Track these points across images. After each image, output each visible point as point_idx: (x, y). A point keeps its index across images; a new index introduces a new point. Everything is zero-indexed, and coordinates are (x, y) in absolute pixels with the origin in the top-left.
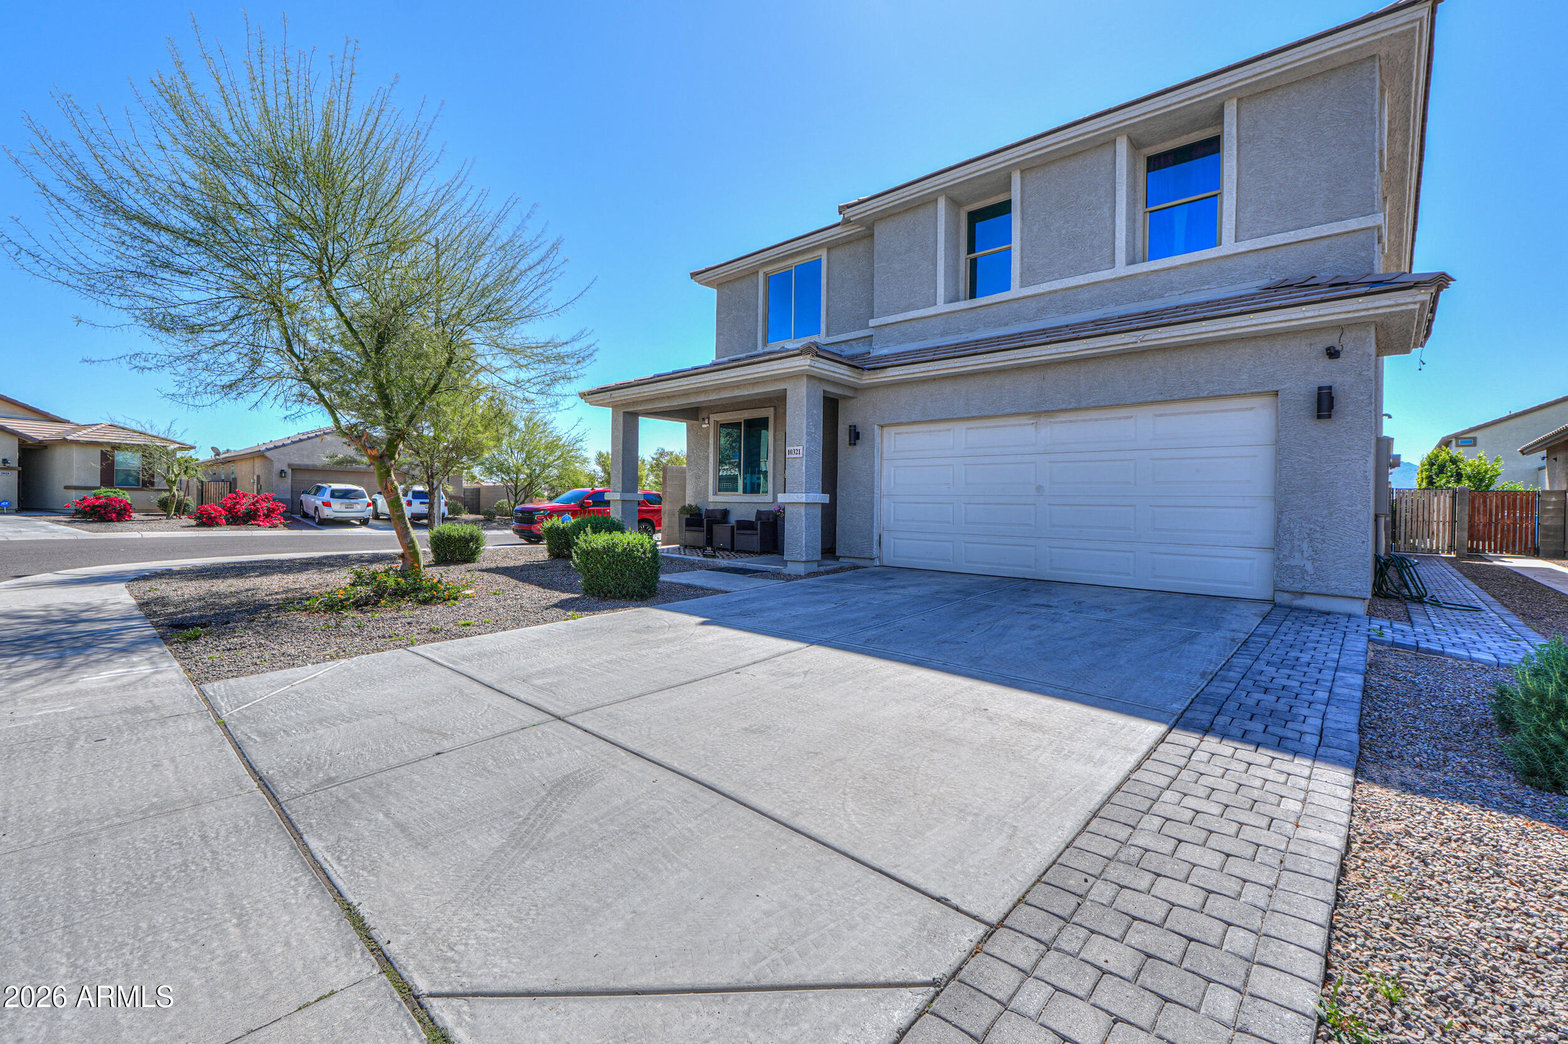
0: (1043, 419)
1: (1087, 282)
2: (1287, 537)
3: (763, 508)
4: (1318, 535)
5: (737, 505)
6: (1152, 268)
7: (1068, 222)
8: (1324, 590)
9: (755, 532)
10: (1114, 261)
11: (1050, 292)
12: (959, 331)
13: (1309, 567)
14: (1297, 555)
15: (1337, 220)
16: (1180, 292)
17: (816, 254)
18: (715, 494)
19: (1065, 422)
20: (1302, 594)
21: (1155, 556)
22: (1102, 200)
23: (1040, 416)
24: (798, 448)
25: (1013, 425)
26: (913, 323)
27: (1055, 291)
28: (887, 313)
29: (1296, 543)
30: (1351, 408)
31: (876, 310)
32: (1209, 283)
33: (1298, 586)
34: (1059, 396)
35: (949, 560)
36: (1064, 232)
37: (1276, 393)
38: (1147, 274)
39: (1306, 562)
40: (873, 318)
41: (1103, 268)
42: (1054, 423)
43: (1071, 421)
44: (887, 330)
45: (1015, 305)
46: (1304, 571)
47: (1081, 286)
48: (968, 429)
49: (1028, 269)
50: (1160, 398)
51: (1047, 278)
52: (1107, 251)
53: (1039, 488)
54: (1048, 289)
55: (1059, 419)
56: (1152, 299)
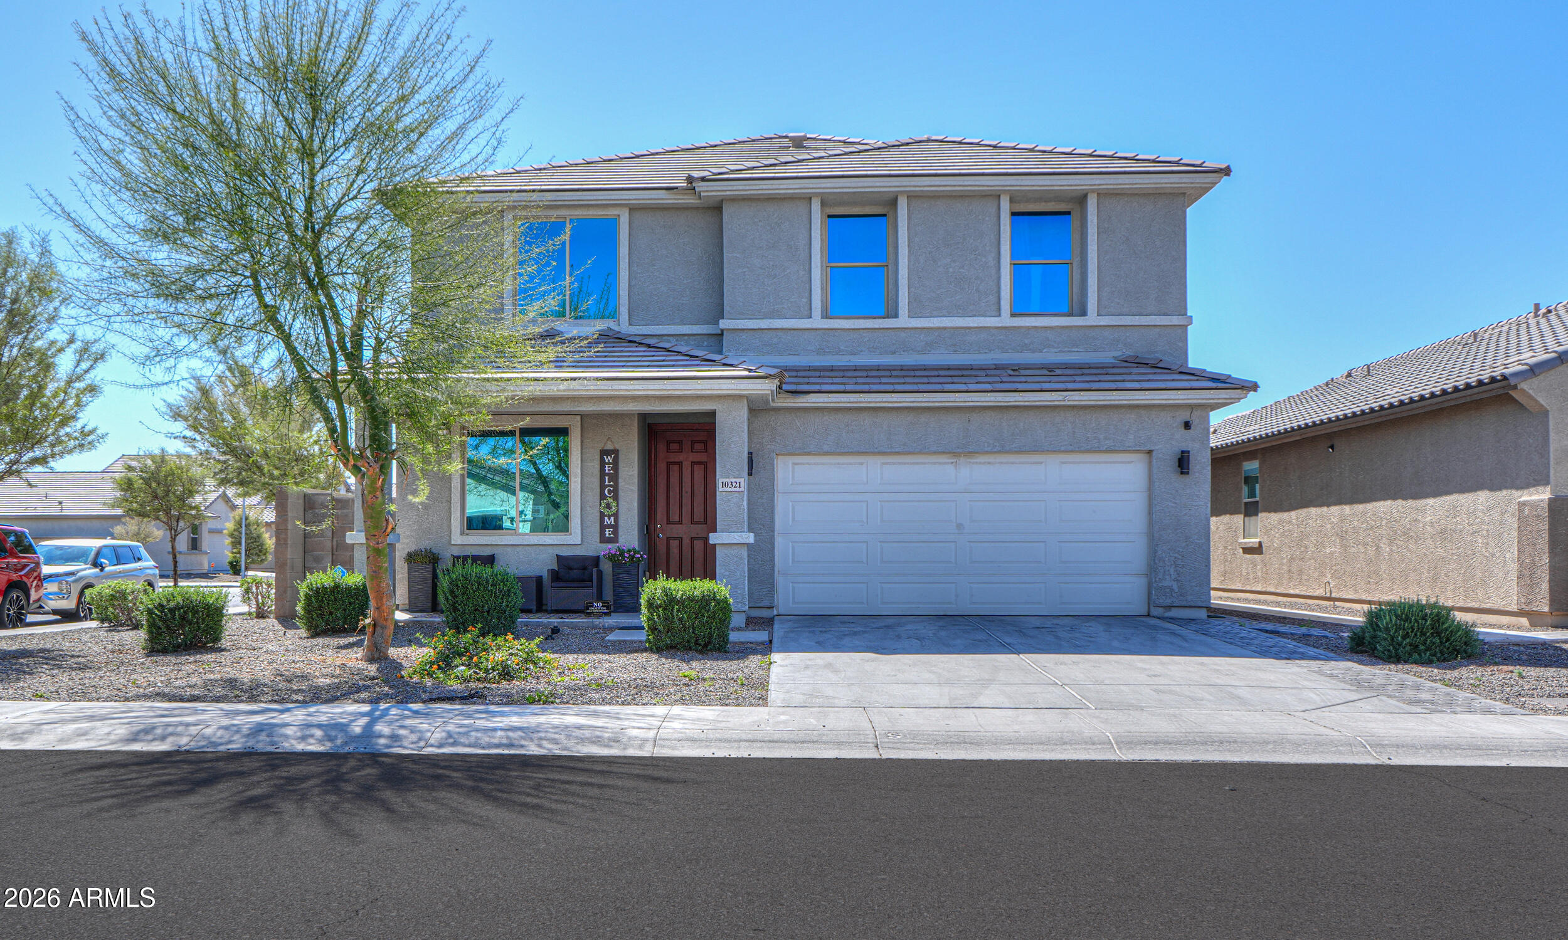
0: (962, 459)
1: (976, 325)
2: (1161, 564)
3: (565, 552)
4: (1179, 562)
5: (509, 549)
6: (1033, 324)
7: (955, 261)
8: (1184, 603)
9: (589, 583)
10: (999, 309)
11: (939, 328)
12: (838, 352)
13: (1175, 587)
14: (1167, 577)
15: (1164, 315)
16: (1056, 350)
17: (614, 212)
18: (462, 533)
19: (984, 463)
20: (1169, 607)
21: (1062, 585)
22: (987, 249)
23: (960, 456)
24: (738, 480)
25: (932, 463)
26: (780, 333)
27: (945, 328)
28: (742, 315)
29: (1167, 568)
30: (1198, 467)
31: (727, 308)
32: (1077, 347)
33: (1168, 602)
34: (984, 439)
35: (863, 603)
36: (951, 270)
37: (1150, 452)
38: (1029, 328)
39: (1173, 583)
40: (723, 318)
41: (988, 314)
42: (973, 463)
43: (989, 463)
44: (744, 336)
45: (903, 335)
46: (1172, 590)
47: (970, 328)
48: (884, 464)
49: (915, 300)
50: (1071, 448)
51: (935, 313)
52: (992, 298)
53: (960, 526)
54: (937, 325)
55: (978, 460)
56: (1033, 352)
